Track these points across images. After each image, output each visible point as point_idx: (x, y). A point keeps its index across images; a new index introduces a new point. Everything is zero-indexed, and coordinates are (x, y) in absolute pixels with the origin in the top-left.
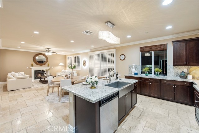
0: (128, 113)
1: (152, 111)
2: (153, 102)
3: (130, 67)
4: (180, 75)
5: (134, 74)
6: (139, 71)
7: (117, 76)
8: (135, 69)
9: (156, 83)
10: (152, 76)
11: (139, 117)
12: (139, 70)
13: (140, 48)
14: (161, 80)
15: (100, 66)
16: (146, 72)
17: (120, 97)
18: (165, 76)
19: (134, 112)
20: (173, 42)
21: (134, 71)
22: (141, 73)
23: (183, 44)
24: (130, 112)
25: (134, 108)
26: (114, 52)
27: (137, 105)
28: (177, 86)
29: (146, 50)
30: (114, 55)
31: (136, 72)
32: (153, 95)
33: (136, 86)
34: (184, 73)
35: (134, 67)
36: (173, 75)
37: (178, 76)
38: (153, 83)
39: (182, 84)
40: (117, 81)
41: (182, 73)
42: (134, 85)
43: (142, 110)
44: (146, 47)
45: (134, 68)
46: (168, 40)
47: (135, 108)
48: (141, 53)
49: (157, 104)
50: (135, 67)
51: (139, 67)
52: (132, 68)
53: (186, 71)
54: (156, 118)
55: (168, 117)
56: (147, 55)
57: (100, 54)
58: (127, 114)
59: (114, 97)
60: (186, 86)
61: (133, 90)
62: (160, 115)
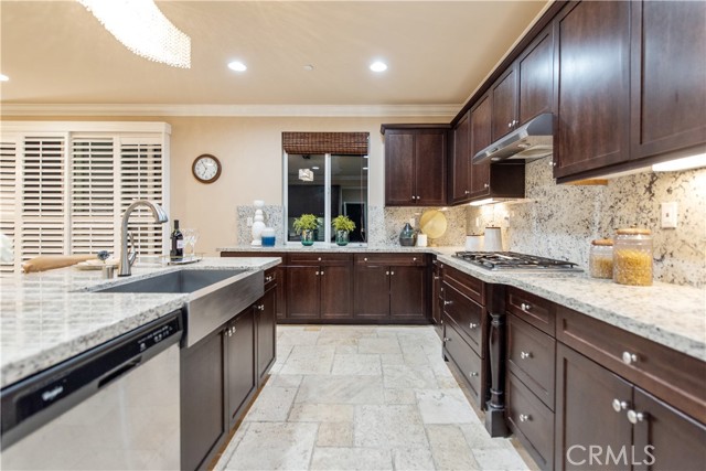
0: (237, 417)
1: (334, 373)
2: (331, 342)
3: (244, 214)
4: (402, 234)
5: (259, 242)
6: (279, 229)
7: (174, 244)
8: (265, 221)
9: (339, 269)
10: (326, 246)
11: (288, 415)
12: (280, 225)
13: (285, 135)
14: (353, 256)
15: (66, 213)
16: (304, 232)
17: (192, 339)
18: (364, 244)
19: (266, 403)
20: (385, 128)
21: (259, 228)
22: (289, 240)
23: (407, 137)
24: (245, 413)
25: (263, 385)
26: (163, 141)
27: (274, 369)
28: (396, 268)
29: (305, 145)
30: (162, 153)
31: (269, 232)
32: (329, 315)
33: (273, 282)
34: (411, 228)
35: (259, 212)
36: (384, 238)
37: (397, 240)
38: (331, 269)
39: (408, 262)
40: (177, 268)
41: (405, 229)
42: (266, 281)
43: (296, 382)
44: (304, 135)
45: (262, 217)
46: (371, 119)
47: (267, 384)
48: (286, 155)
49: (344, 344)
50: (264, 214)
51: (281, 216)
52: (249, 219)
53: (412, 223)
54: (348, 395)
55: (383, 375)
56: (306, 175)
57: (66, 140)
58: (232, 426)
59: (150, 343)
60: (415, 267)
61: (259, 302)
62: (359, 378)
